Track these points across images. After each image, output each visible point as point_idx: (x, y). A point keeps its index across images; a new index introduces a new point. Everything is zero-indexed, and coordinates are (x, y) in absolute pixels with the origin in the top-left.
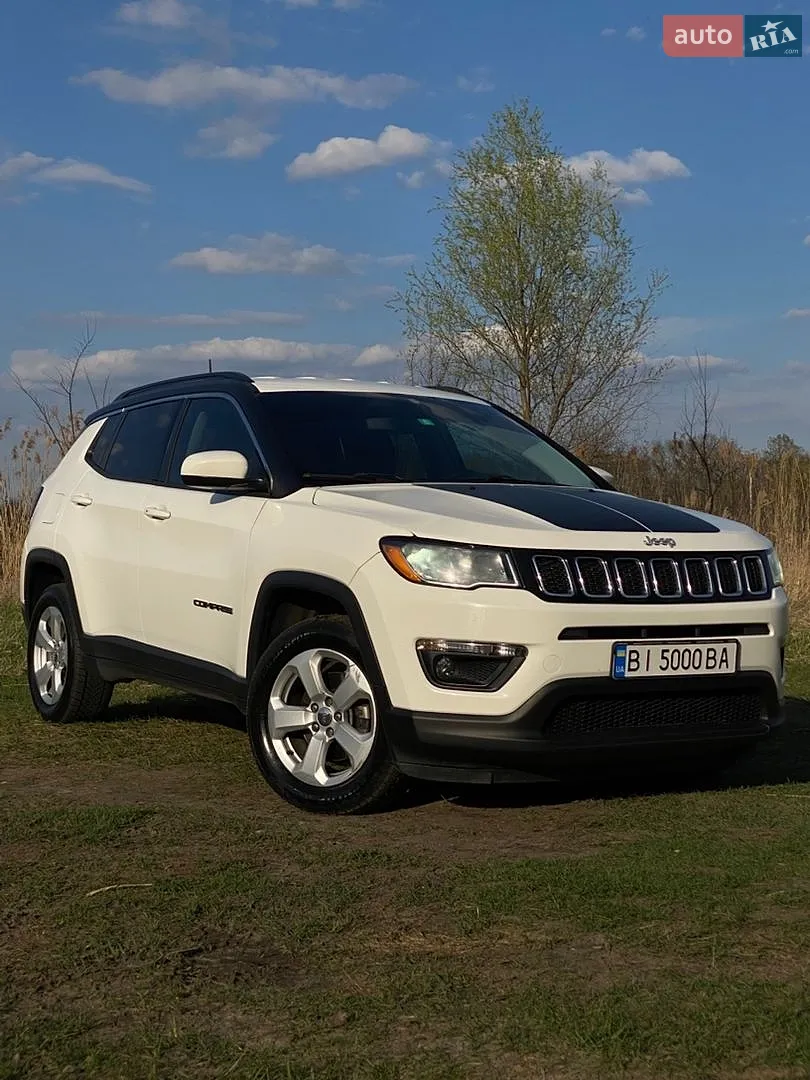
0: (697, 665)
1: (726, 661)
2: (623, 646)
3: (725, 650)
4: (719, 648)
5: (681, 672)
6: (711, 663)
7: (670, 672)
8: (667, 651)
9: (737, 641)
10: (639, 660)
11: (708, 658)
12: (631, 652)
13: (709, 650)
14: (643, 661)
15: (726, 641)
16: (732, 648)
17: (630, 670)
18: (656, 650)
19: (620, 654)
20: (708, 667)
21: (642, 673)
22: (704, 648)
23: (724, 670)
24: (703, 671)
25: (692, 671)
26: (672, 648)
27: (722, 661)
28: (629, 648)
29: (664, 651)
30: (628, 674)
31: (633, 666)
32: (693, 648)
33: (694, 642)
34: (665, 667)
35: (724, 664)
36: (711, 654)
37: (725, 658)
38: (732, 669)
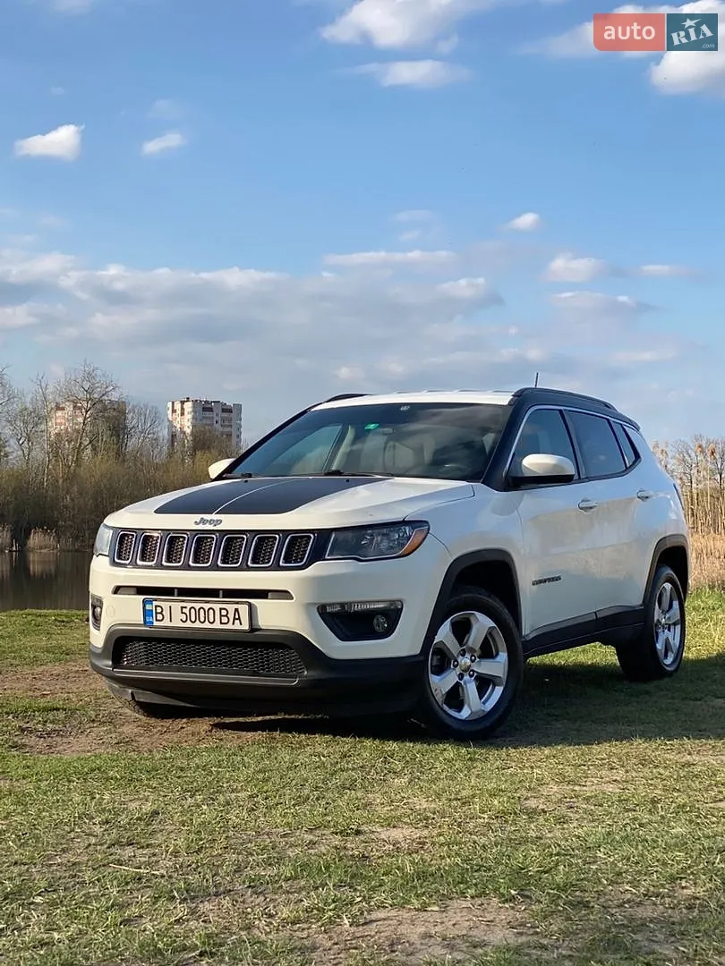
0: (211, 621)
1: (239, 619)
2: (151, 602)
3: (236, 610)
4: (231, 608)
5: (197, 625)
6: (225, 620)
7: (188, 624)
8: (185, 607)
9: (250, 605)
10: (164, 613)
11: (221, 616)
12: (156, 606)
13: (221, 609)
14: (166, 613)
15: (237, 603)
16: (244, 610)
17: (157, 620)
18: (176, 606)
19: (148, 607)
20: (221, 623)
21: (166, 623)
22: (217, 607)
23: (237, 626)
24: (217, 625)
25: (207, 625)
26: (189, 605)
27: (235, 619)
28: (155, 603)
29: (182, 608)
30: (156, 623)
31: (160, 617)
32: (207, 606)
33: (207, 602)
34: (184, 620)
35: (237, 622)
36: (224, 612)
37: (237, 617)
38: (246, 626)
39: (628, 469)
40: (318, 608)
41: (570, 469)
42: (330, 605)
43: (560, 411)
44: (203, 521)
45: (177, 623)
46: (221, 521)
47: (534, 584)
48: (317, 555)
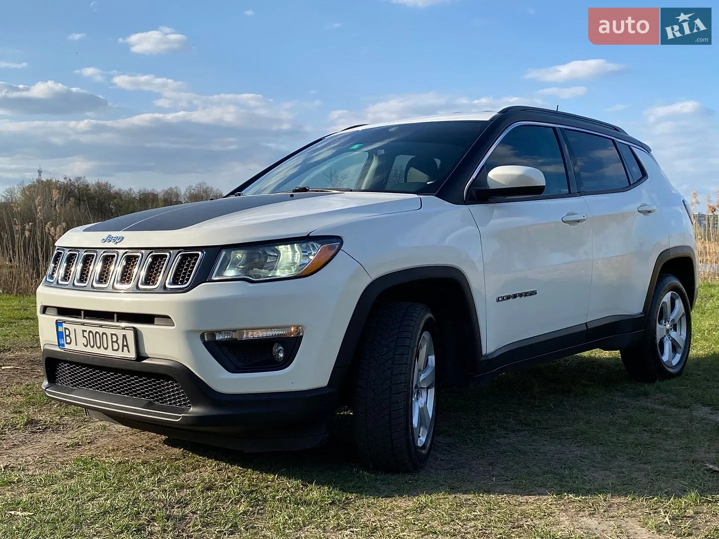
0: (105, 347)
1: (127, 346)
2: (62, 324)
3: (124, 336)
4: (120, 333)
5: (95, 350)
6: (115, 346)
7: (89, 349)
8: (86, 331)
9: (136, 332)
10: (70, 336)
11: (113, 342)
12: (65, 329)
13: (112, 335)
14: (73, 336)
15: (125, 328)
16: (130, 335)
17: (67, 343)
18: (79, 329)
19: (60, 329)
20: (113, 350)
21: (72, 347)
22: (109, 332)
23: (126, 354)
24: (110, 352)
25: (102, 351)
26: (88, 329)
27: (123, 346)
28: (65, 325)
29: (84, 331)
30: (67, 346)
31: (68, 341)
32: (101, 330)
33: (101, 326)
34: (85, 344)
35: (125, 348)
36: (115, 339)
37: (125, 344)
38: (132, 355)
39: (630, 186)
40: (202, 337)
41: (539, 179)
42: (220, 332)
43: (554, 128)
44: (109, 239)
45: (80, 348)
46: (123, 238)
47: (498, 300)
48: (204, 277)
